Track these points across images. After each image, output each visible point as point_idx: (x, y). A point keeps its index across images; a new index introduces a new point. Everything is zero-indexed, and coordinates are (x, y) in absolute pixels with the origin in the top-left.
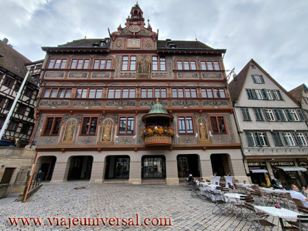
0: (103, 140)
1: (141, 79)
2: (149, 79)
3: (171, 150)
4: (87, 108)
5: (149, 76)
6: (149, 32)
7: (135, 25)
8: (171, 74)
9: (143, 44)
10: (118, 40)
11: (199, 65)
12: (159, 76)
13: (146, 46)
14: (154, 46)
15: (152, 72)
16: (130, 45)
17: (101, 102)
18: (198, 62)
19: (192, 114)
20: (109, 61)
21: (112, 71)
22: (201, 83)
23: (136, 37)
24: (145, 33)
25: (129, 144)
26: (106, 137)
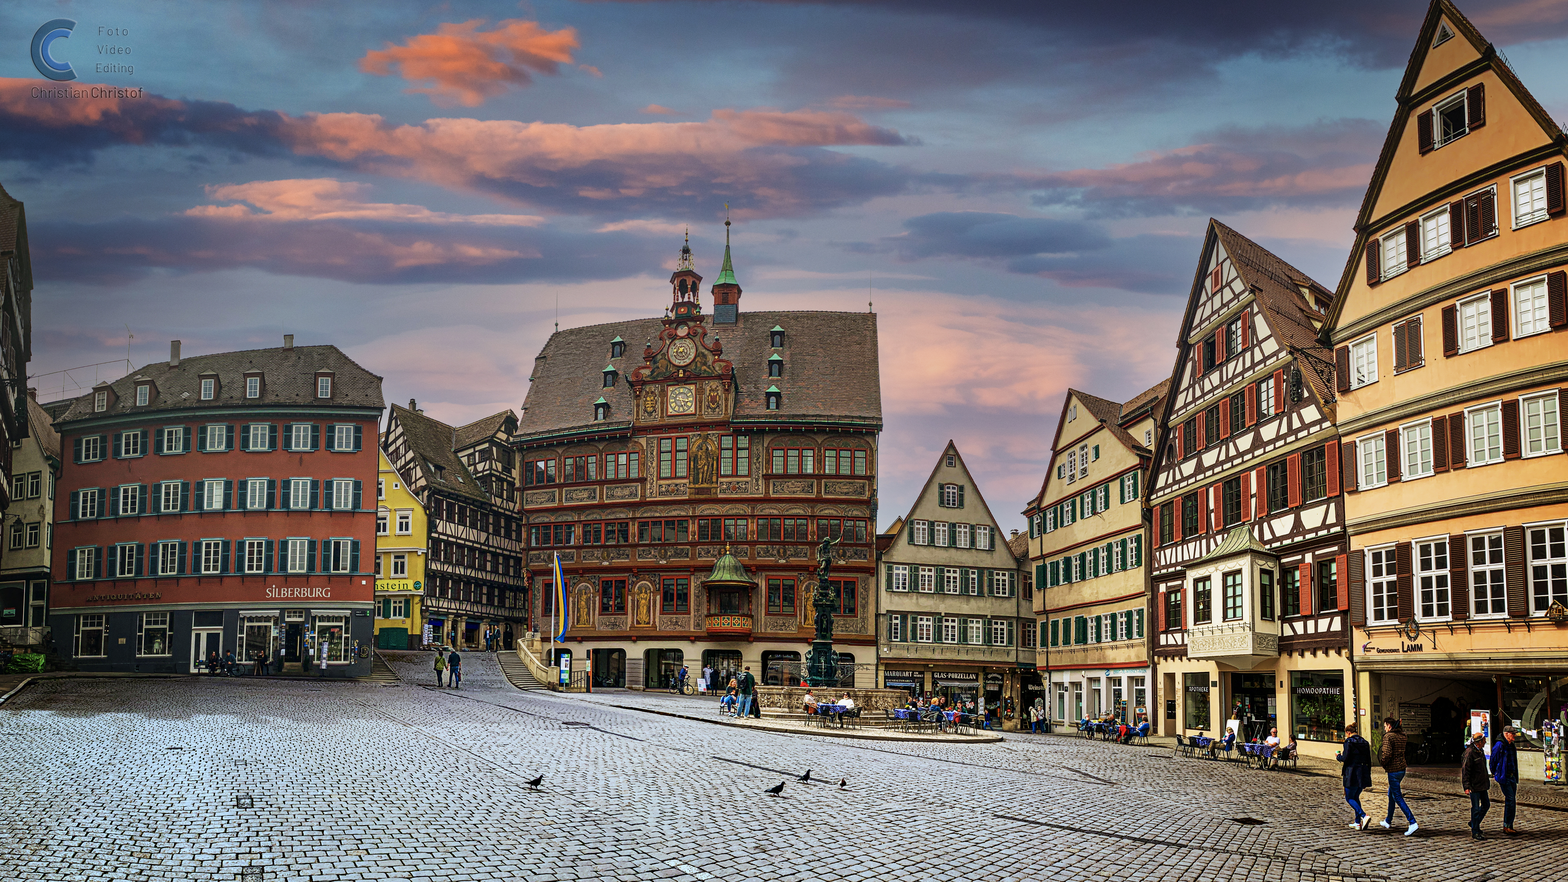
0: (638, 623)
1: (699, 497)
2: (713, 496)
3: (751, 642)
4: (606, 563)
5: (713, 491)
6: (714, 362)
7: (682, 338)
8: (758, 485)
9: (701, 402)
10: (647, 393)
11: (819, 461)
12: (734, 489)
13: (708, 407)
14: (726, 406)
15: (721, 480)
16: (673, 405)
17: (628, 551)
18: (820, 451)
19: (796, 574)
20: (634, 457)
21: (642, 480)
22: (820, 506)
23: (685, 381)
24: (705, 364)
25: (681, 629)
26: (643, 616)
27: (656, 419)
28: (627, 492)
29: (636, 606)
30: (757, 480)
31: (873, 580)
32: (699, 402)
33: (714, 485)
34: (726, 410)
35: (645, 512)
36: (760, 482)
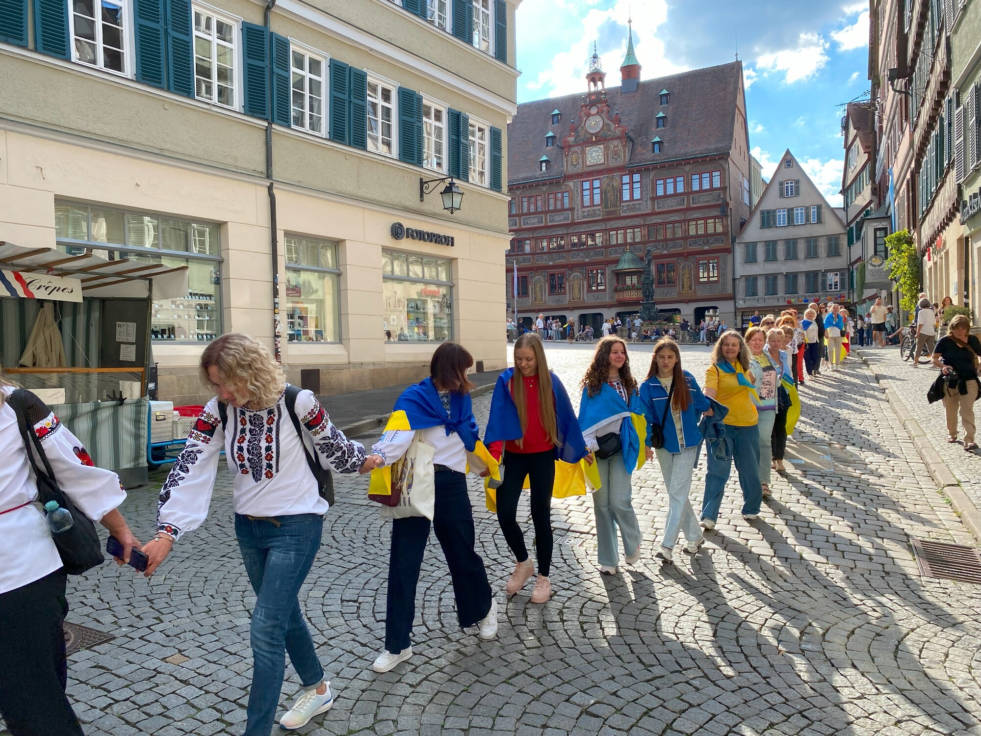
0: (573, 299)
1: (608, 217)
2: (618, 215)
4: (551, 263)
5: (618, 212)
6: (616, 128)
7: (594, 115)
8: (647, 205)
9: (608, 155)
10: (573, 153)
11: (688, 183)
12: (632, 209)
13: (613, 158)
14: (624, 156)
15: (622, 204)
16: (590, 159)
17: (565, 254)
18: (687, 176)
19: (675, 259)
20: (566, 194)
21: (572, 209)
22: (690, 212)
23: (597, 143)
24: (609, 130)
25: (600, 301)
26: (577, 295)
27: (579, 169)
28: (562, 217)
29: (572, 288)
30: (646, 202)
31: (731, 256)
32: (606, 156)
33: (619, 208)
34: (624, 158)
35: (575, 229)
36: (649, 203)
